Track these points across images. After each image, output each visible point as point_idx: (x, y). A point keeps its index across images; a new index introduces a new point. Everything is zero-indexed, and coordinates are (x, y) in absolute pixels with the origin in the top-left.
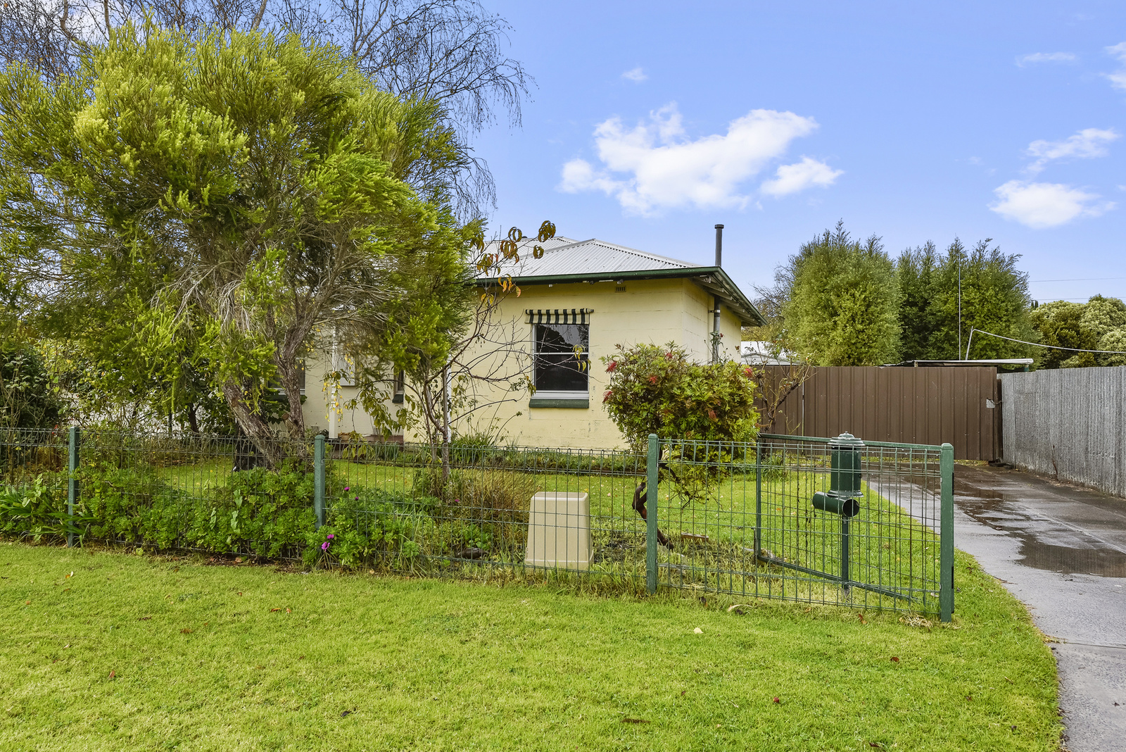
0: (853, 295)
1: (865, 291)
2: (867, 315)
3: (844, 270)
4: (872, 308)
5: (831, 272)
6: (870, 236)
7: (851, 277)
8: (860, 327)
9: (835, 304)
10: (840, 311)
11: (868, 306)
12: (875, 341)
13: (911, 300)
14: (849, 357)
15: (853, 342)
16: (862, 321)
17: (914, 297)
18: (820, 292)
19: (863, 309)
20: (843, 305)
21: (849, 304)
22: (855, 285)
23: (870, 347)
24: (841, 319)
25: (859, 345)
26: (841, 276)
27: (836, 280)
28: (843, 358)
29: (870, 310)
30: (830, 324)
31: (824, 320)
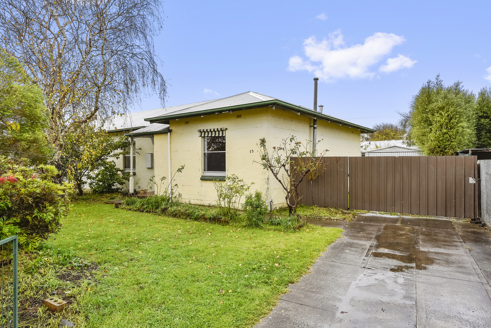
0: (441, 114)
1: (448, 112)
2: (450, 124)
3: (437, 101)
4: (453, 121)
5: (430, 102)
6: (456, 81)
7: (440, 104)
8: (445, 131)
9: (431, 119)
10: (434, 123)
11: (451, 119)
12: (455, 138)
13: (485, 115)
14: (439, 147)
15: (440, 139)
16: (447, 128)
17: (487, 113)
18: (423, 113)
19: (447, 121)
20: (435, 120)
21: (438, 119)
22: (442, 108)
23: (452, 142)
24: (435, 127)
25: (445, 141)
26: (435, 104)
27: (432, 106)
28: (435, 148)
29: (451, 121)
30: (428, 130)
31: (425, 128)
